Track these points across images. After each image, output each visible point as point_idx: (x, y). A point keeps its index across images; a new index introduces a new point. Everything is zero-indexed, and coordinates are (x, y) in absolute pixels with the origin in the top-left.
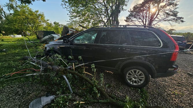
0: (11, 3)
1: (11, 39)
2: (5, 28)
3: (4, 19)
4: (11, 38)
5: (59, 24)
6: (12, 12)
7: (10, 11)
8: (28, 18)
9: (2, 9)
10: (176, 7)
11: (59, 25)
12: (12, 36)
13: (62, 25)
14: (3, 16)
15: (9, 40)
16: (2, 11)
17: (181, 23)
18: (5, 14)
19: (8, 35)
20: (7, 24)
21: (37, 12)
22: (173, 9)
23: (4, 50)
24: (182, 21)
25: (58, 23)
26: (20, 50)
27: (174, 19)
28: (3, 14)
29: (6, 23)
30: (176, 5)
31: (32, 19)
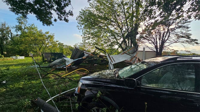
0: (20, 25)
1: (13, 62)
2: (8, 48)
3: (10, 39)
4: (13, 60)
5: (64, 44)
6: (19, 33)
7: (17, 33)
8: (36, 40)
9: (10, 31)
10: (189, 30)
11: (63, 46)
12: (14, 57)
13: (66, 46)
14: (9, 37)
15: (10, 62)
16: (10, 33)
17: (195, 44)
18: (11, 36)
19: (9, 57)
20: (11, 45)
21: (47, 33)
22: (184, 32)
23: (4, 82)
24: (197, 43)
25: (62, 44)
26: (26, 81)
27: (187, 41)
28: (10, 35)
29: (10, 43)
30: (188, 28)
31: (40, 40)
